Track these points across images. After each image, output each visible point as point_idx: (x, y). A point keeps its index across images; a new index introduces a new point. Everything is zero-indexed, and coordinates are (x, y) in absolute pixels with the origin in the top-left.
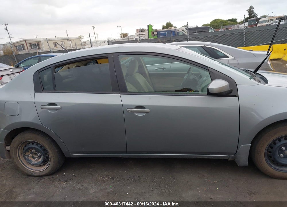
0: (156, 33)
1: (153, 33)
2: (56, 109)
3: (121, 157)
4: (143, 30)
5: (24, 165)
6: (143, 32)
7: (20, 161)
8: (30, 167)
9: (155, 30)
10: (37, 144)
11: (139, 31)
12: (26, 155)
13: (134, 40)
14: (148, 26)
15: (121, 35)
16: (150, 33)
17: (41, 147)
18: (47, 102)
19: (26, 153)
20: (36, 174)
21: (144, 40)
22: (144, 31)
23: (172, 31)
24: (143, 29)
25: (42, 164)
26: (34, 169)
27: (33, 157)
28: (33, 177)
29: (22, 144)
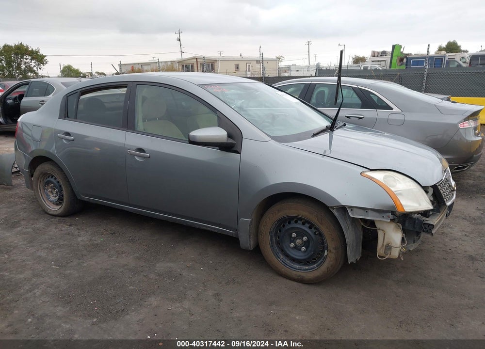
0: (405, 60)
1: (401, 60)
2: (69, 140)
3: (126, 209)
4: (384, 54)
5: (43, 199)
6: (383, 56)
7: (40, 195)
8: (48, 204)
9: (405, 54)
10: (55, 179)
11: (376, 55)
12: (45, 189)
13: (362, 69)
14: (394, 47)
15: (353, 58)
16: (395, 59)
17: (58, 182)
18: (64, 131)
19: (45, 186)
20: (50, 213)
21: (379, 69)
22: (386, 56)
23: (435, 59)
24: (384, 51)
25: (58, 202)
26: (51, 206)
27: (52, 192)
28: (48, 215)
29: (43, 175)
